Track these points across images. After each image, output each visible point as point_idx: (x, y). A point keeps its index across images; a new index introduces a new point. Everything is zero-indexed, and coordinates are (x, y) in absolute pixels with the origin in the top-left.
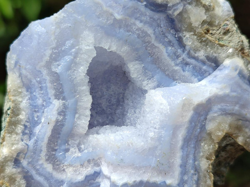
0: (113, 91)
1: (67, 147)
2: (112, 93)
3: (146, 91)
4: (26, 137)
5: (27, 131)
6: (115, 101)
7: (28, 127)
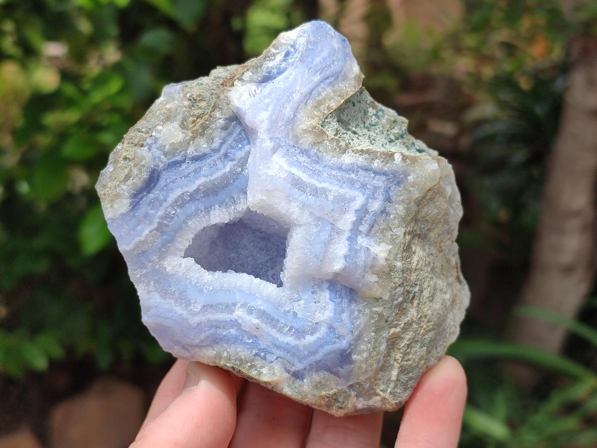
0: (250, 243)
1: (291, 314)
2: (252, 244)
3: (248, 208)
4: (268, 357)
5: (262, 354)
6: (263, 242)
7: (257, 352)
